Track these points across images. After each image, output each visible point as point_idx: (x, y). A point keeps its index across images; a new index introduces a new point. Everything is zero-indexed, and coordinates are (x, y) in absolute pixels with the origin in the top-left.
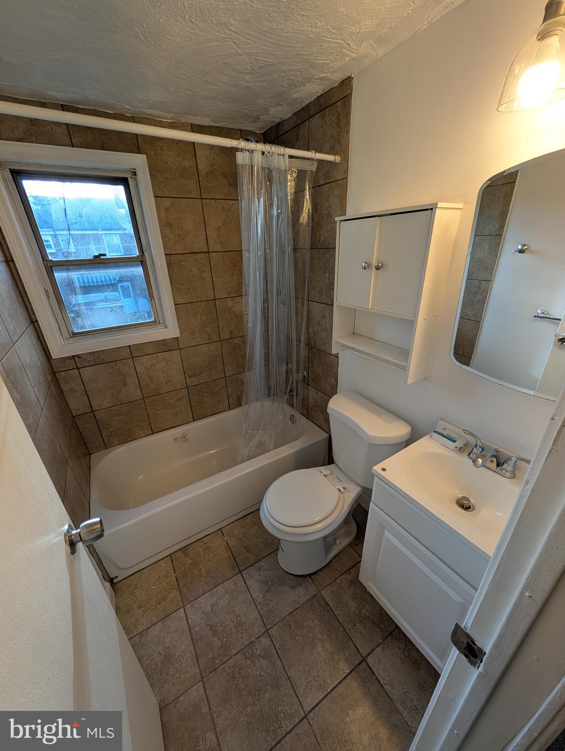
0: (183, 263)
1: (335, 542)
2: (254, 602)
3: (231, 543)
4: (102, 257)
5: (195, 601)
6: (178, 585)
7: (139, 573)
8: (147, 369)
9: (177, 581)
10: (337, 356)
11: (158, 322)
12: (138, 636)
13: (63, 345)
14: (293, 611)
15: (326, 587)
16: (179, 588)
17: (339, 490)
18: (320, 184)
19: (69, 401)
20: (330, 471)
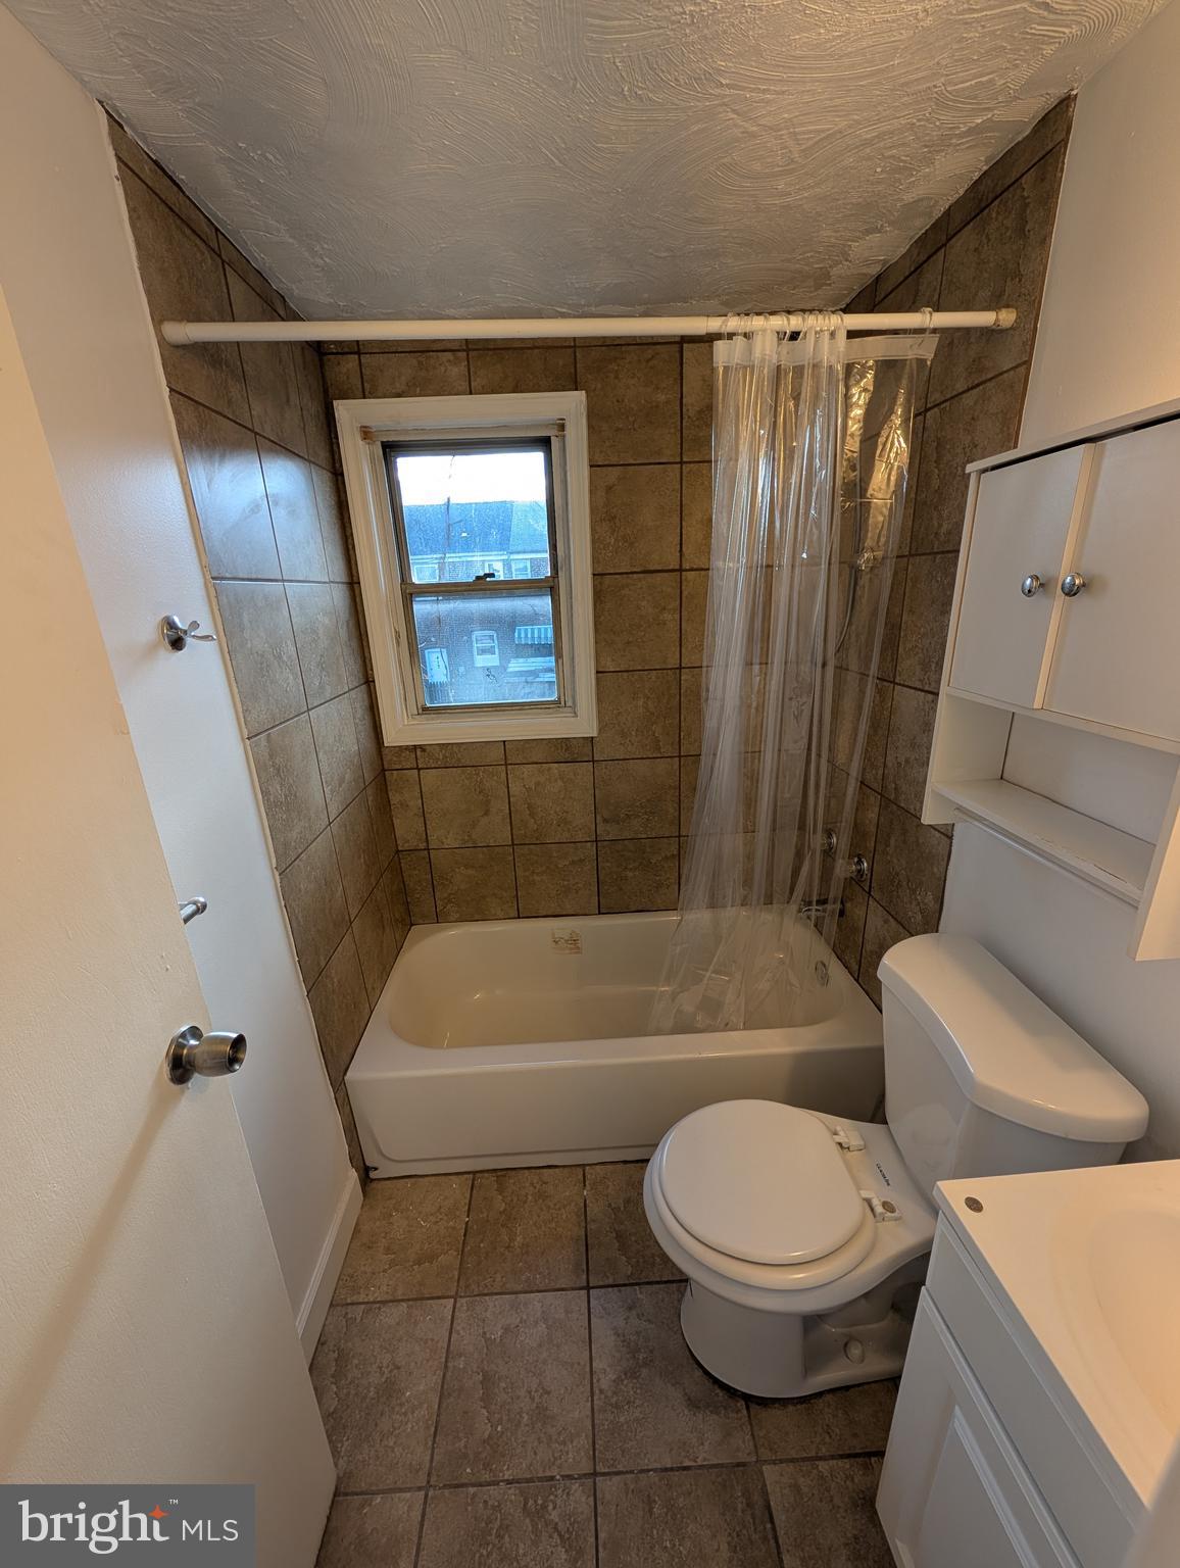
0: (626, 592)
1: (846, 1345)
2: (592, 1384)
3: (594, 1210)
4: (488, 579)
5: (478, 1298)
6: (464, 1244)
7: (413, 1180)
8: (529, 790)
9: (465, 1235)
10: (947, 833)
11: (563, 703)
12: (363, 1306)
13: (404, 725)
14: (672, 1469)
15: (781, 1461)
16: (463, 1251)
17: (868, 1201)
18: (955, 393)
19: (397, 822)
20: (863, 1139)
